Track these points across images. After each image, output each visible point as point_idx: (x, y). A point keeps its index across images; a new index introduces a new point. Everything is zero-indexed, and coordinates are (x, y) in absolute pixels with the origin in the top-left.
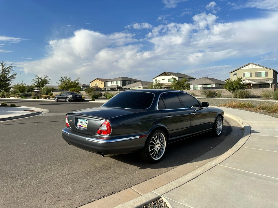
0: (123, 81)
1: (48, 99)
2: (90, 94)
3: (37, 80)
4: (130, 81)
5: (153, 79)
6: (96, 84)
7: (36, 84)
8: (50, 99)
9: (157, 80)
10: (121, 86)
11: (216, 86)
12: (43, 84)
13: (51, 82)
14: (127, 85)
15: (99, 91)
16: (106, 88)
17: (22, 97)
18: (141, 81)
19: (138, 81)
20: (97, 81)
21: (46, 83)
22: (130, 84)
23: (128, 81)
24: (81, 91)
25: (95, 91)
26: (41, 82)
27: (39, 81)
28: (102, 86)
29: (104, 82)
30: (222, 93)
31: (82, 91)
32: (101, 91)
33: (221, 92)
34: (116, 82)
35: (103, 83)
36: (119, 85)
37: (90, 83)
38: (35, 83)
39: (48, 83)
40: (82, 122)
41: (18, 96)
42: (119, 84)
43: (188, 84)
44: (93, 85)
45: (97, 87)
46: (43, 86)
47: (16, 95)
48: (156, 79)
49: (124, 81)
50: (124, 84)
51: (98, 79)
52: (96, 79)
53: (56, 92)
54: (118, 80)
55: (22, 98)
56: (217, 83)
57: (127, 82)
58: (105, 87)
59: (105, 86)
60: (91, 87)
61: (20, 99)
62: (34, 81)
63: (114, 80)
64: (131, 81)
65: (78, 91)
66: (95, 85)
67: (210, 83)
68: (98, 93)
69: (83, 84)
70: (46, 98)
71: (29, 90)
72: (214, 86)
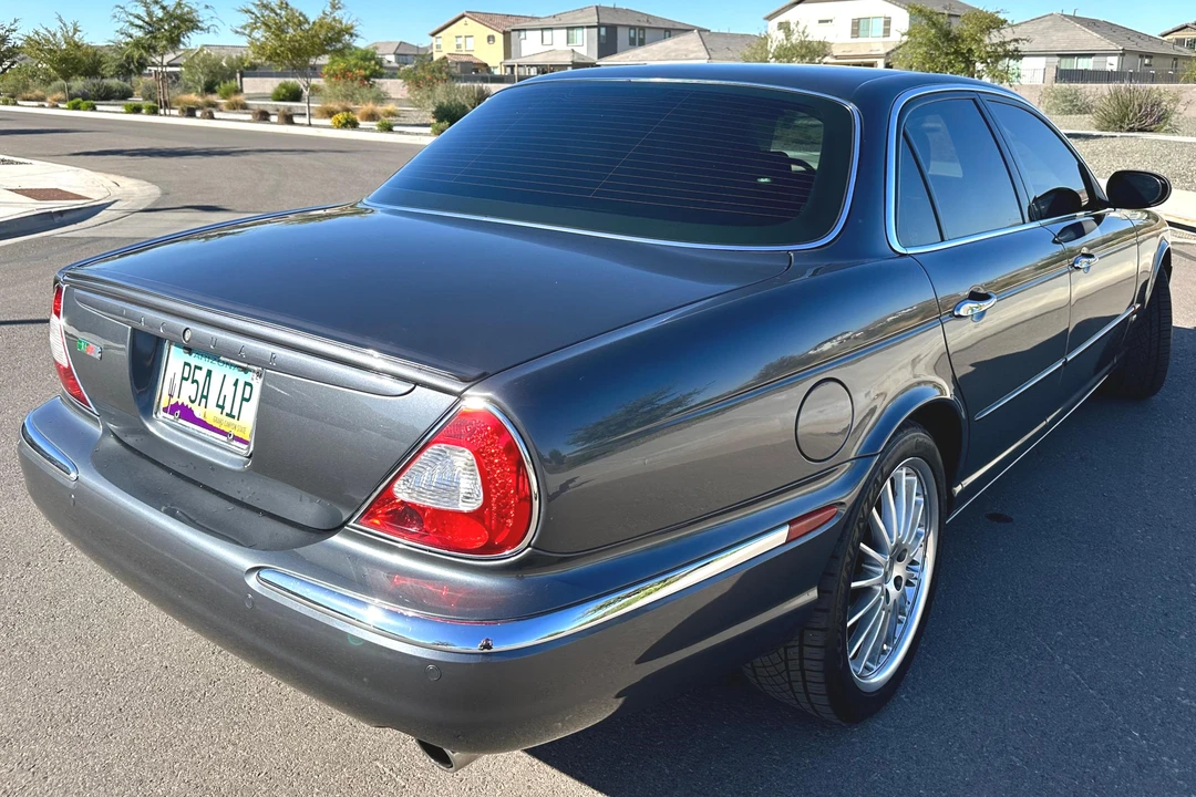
0: (603, 31)
1: (203, 117)
2: (429, 97)
3: (141, 11)
4: (643, 28)
5: (769, 18)
6: (461, 41)
7: (138, 33)
8: (212, 117)
9: (788, 23)
10: (594, 57)
11: (1121, 64)
12: (171, 32)
13: (215, 22)
14: (624, 50)
15: (474, 80)
16: (512, 67)
17: (75, 101)
18: (701, 30)
19: (687, 30)
20: (467, 27)
21: (192, 29)
22: (642, 43)
23: (631, 27)
24: (380, 76)
25: (454, 78)
26: (161, 20)
27: (150, 14)
28: (492, 56)
29: (504, 33)
30: (1181, 108)
31: (391, 77)
32: (485, 80)
33: (1177, 100)
34: (565, 31)
35: (499, 38)
36: (583, 51)
37: (433, 35)
38: (132, 24)
39: (198, 28)
40: (201, 376)
41: (59, 95)
42: (584, 45)
43: (1003, 44)
44: (445, 47)
45: (465, 59)
46: (174, 42)
47: (55, 91)
48: (782, 18)
49: (606, 26)
50: (607, 46)
51: (474, 16)
52: (463, 16)
53: (258, 80)
54: (580, 22)
55: (76, 107)
56: (1131, 46)
57: (623, 36)
58: (509, 62)
59: (507, 54)
60: (436, 57)
61: (64, 112)
62: (123, 15)
63: (553, 22)
64: (645, 31)
65: (367, 78)
66: (458, 46)
67: (1088, 47)
68: (469, 90)
69: (399, 41)
70: (190, 113)
71: (121, 66)
72: (1112, 64)
